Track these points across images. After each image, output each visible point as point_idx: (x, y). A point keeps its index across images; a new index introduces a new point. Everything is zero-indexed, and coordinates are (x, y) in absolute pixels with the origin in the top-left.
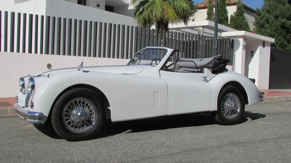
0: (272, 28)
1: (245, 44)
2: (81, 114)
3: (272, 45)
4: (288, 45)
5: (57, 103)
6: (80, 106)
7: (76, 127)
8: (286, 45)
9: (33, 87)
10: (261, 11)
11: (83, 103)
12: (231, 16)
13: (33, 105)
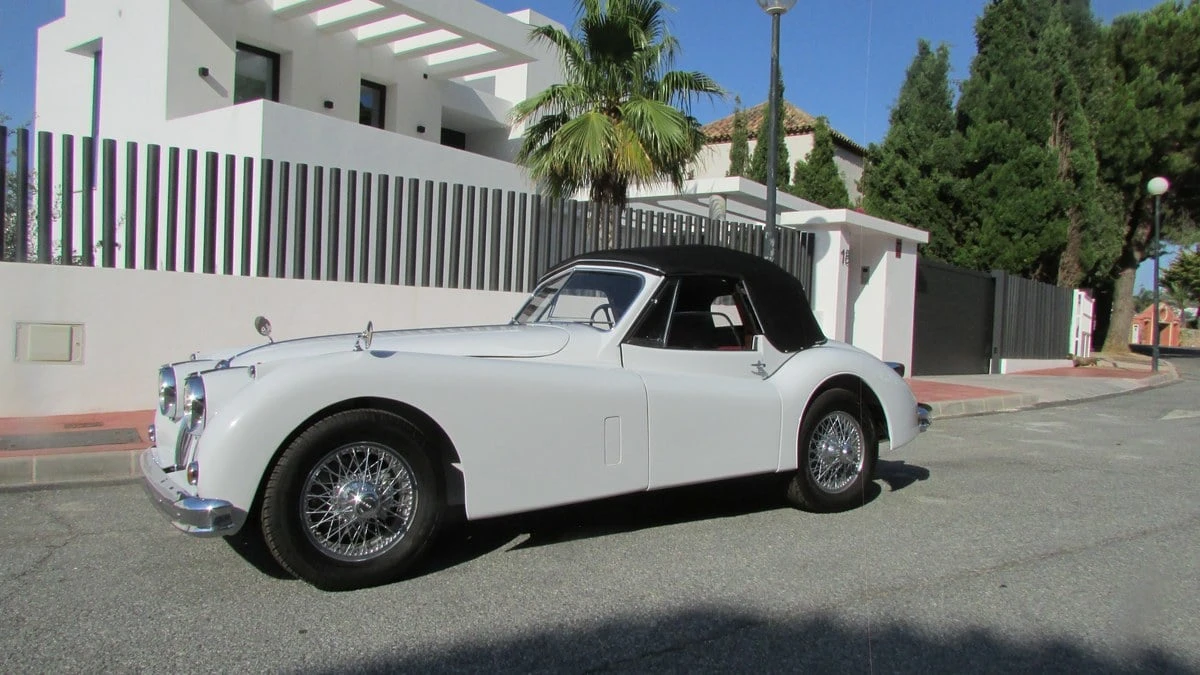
0: (912, 198)
1: (847, 247)
2: (363, 500)
3: (921, 249)
4: (957, 248)
5: (283, 462)
6: (363, 468)
7: (346, 541)
8: (953, 249)
9: (199, 408)
10: (882, 150)
11: (373, 458)
12: (798, 164)
13: (195, 474)
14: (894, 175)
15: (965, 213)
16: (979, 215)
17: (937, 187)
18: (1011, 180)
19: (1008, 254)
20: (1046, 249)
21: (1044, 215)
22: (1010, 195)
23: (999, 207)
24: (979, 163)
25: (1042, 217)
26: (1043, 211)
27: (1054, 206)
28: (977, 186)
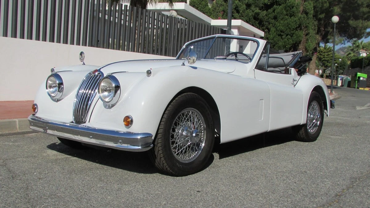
5: (165, 116)
13: (132, 121)
14: (234, 7)
16: (269, 27)
17: (253, 14)
18: (283, 13)
19: (280, 44)
20: (294, 43)
21: (295, 28)
22: (282, 19)
23: (278, 24)
24: (270, 4)
25: (294, 29)
26: (294, 27)
27: (298, 25)
28: (269, 15)
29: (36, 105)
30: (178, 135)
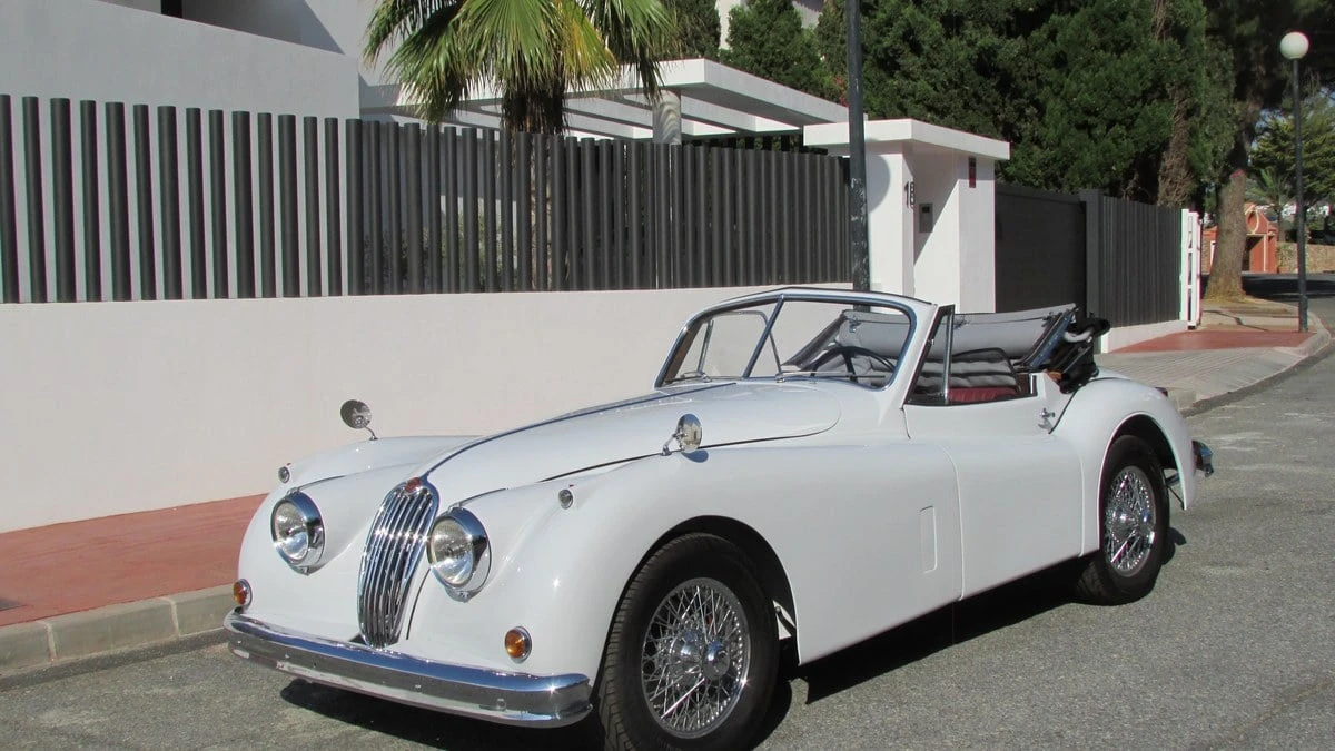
1: (911, 179)
13: (528, 643)
14: (901, 33)
15: (1017, 94)
16: (1040, 97)
17: (973, 52)
18: (1086, 41)
19: (1088, 158)
20: (1142, 150)
21: (1138, 95)
22: (1086, 65)
23: (1071, 85)
24: (1035, 12)
25: (1135, 99)
26: (1136, 90)
27: (1152, 80)
28: (1034, 50)
29: (245, 583)
30: (665, 662)
